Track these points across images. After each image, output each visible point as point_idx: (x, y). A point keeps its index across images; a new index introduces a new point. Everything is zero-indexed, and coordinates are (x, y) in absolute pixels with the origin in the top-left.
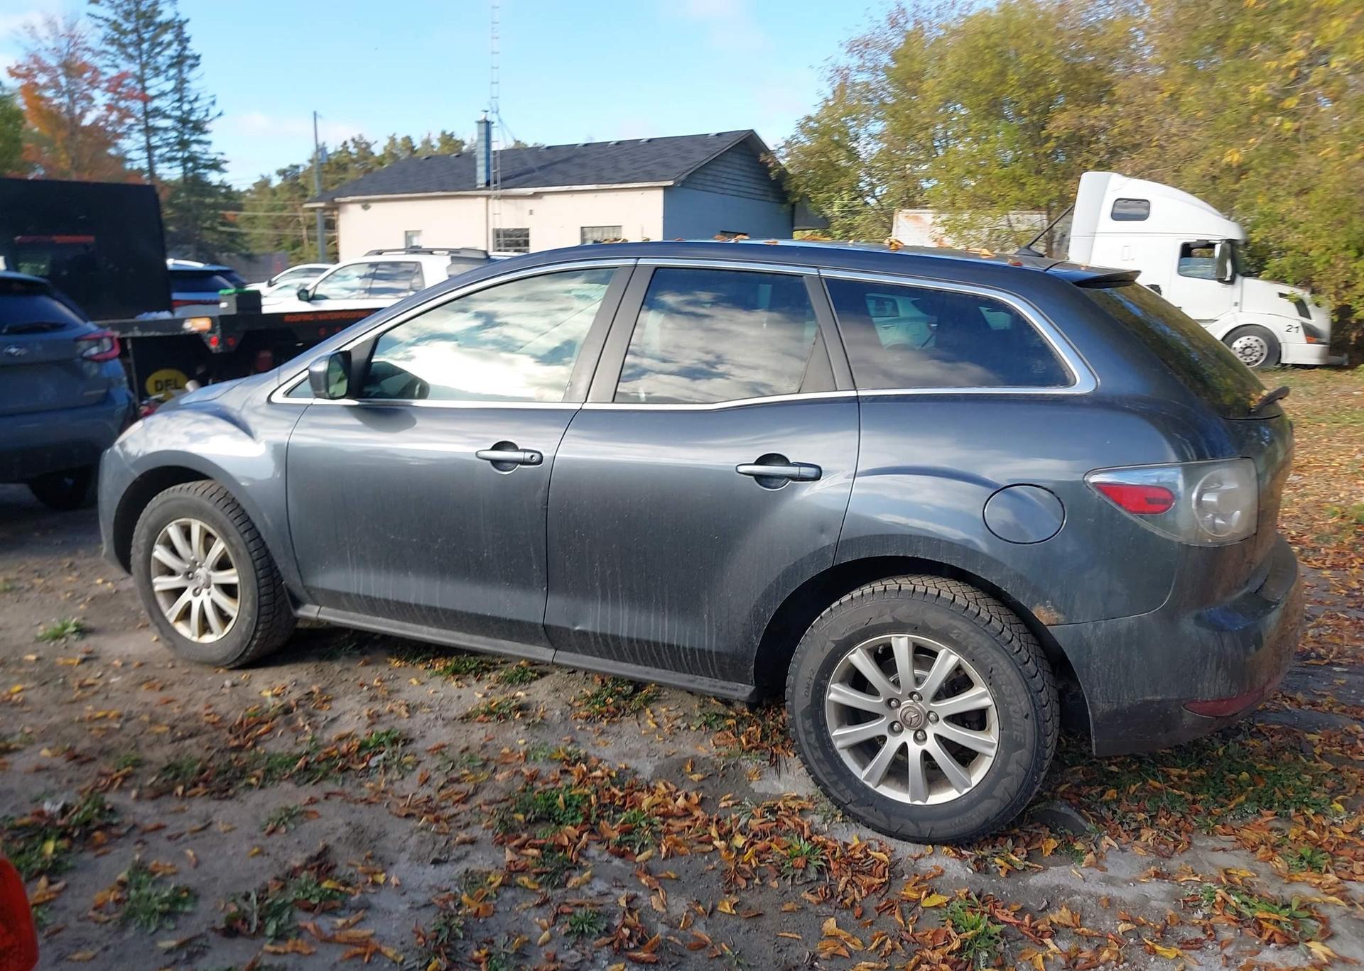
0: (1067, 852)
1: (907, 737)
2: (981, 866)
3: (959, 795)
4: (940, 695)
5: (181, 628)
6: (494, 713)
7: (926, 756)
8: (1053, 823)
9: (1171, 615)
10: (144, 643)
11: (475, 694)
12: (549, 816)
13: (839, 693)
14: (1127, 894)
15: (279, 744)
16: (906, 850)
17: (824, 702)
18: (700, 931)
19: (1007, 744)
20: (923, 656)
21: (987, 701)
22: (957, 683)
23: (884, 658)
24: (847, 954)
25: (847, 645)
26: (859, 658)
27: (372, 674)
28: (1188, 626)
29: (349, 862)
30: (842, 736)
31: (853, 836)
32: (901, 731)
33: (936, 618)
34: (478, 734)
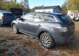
2: (49, 50)
6: (27, 38)
7: (46, 43)
13: (42, 39)
16: (45, 48)
21: (49, 40)
23: (44, 37)
26: (43, 37)
30: (42, 41)
31: (43, 47)
32: (45, 41)
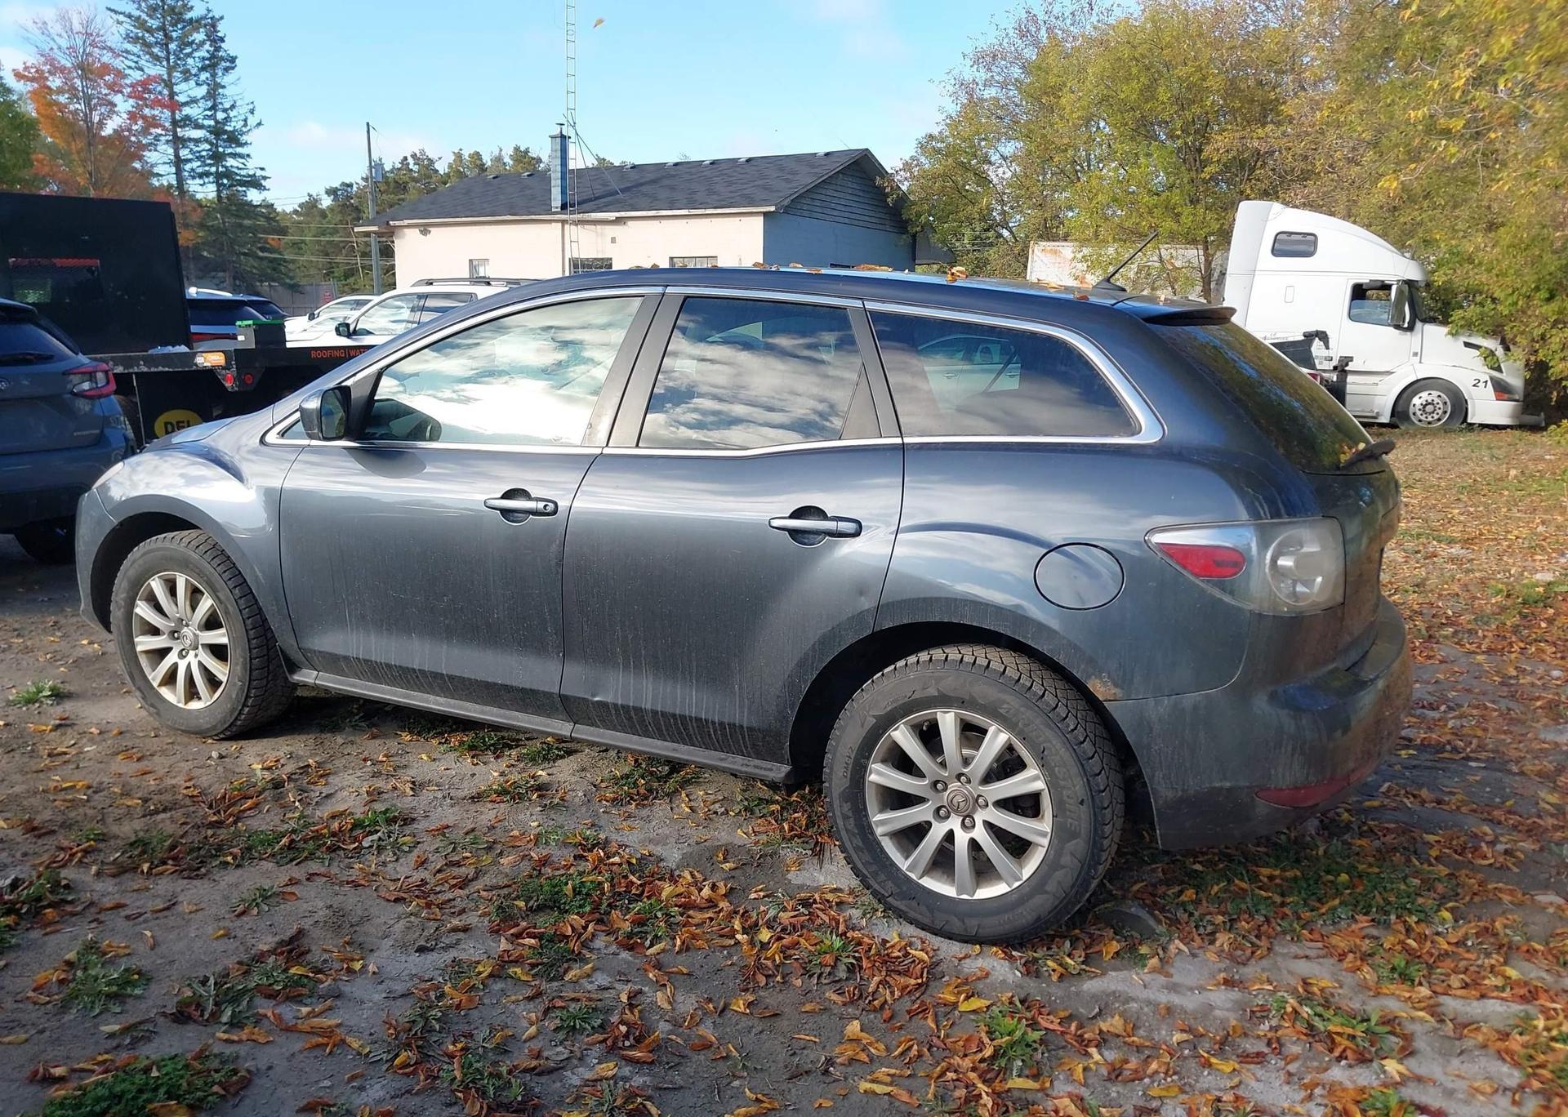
0: (1130, 956)
1: (954, 823)
2: (1032, 969)
3: (1009, 889)
4: (989, 777)
5: (165, 692)
6: (510, 794)
7: (974, 845)
8: (1119, 925)
9: (1242, 692)
10: (125, 710)
11: (492, 772)
12: (554, 904)
13: (880, 774)
14: (1189, 1002)
15: (265, 821)
16: (950, 949)
17: (864, 784)
18: (707, 1031)
19: (1061, 833)
20: (972, 733)
21: (1039, 785)
22: (1007, 764)
24: (867, 1060)
25: (889, 721)
26: (902, 736)
27: (378, 748)
28: (1261, 703)
29: (324, 946)
30: (885, 822)
31: (892, 932)
32: (947, 817)
33: (984, 691)
34: (488, 814)
